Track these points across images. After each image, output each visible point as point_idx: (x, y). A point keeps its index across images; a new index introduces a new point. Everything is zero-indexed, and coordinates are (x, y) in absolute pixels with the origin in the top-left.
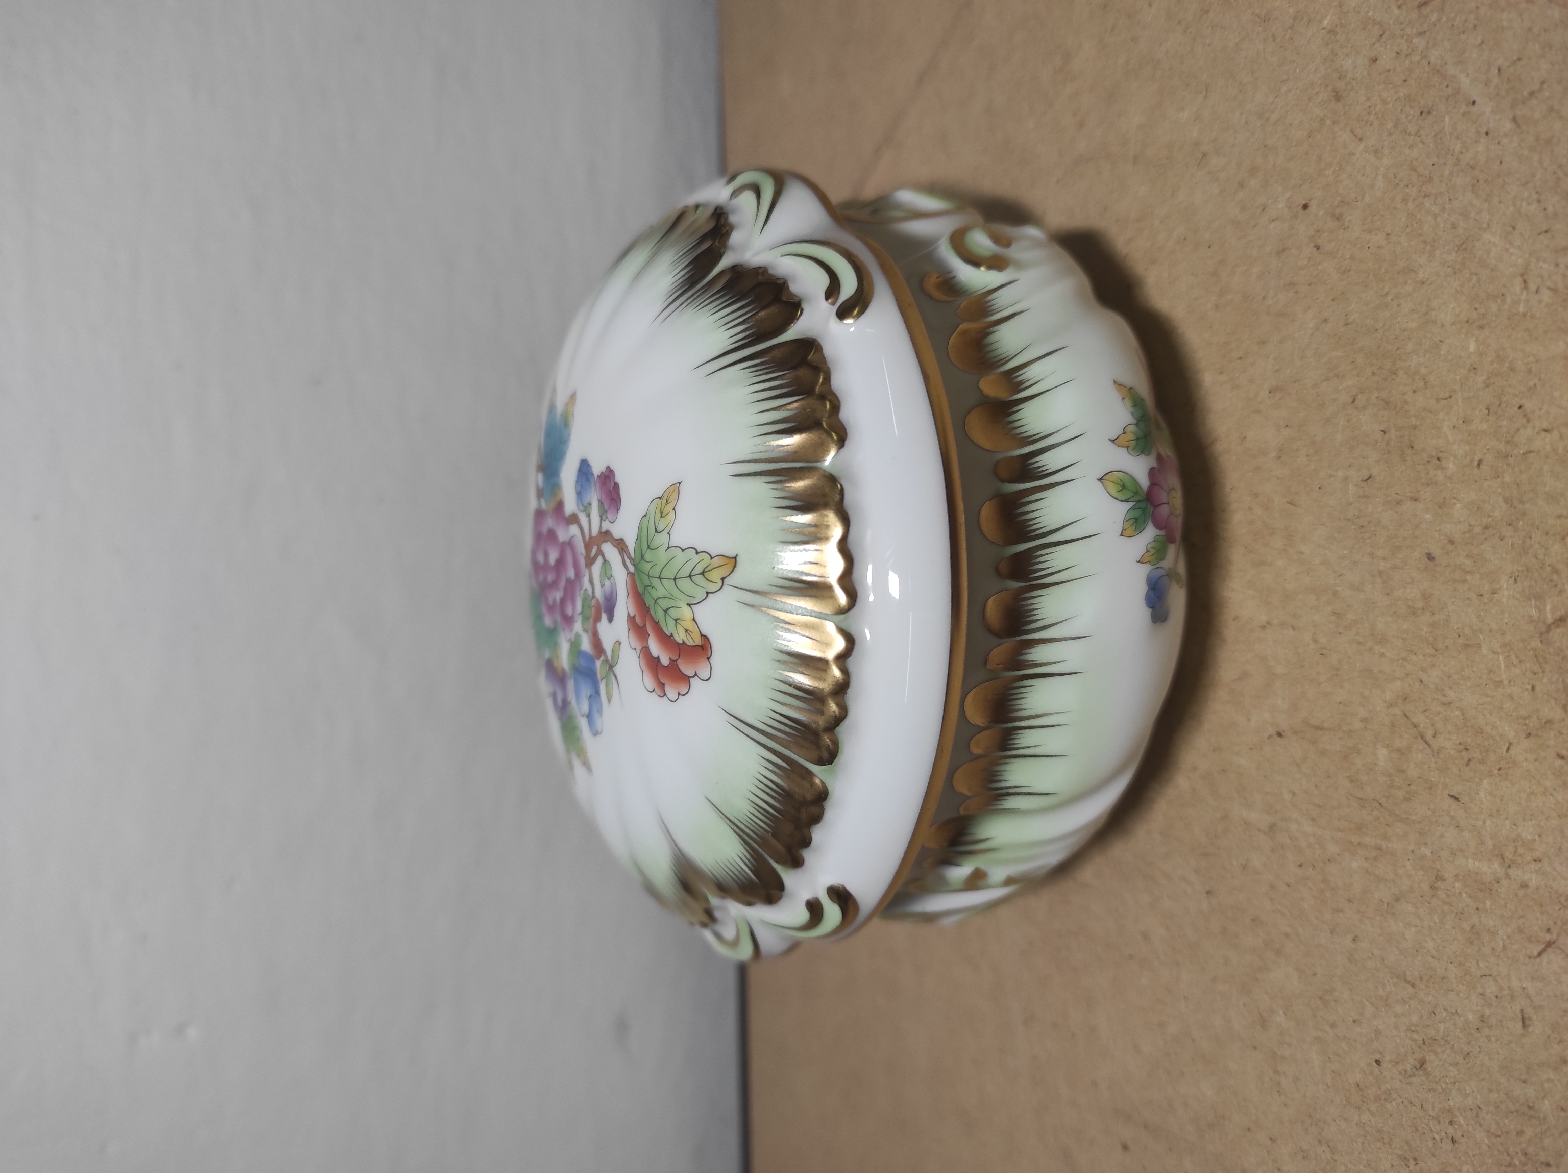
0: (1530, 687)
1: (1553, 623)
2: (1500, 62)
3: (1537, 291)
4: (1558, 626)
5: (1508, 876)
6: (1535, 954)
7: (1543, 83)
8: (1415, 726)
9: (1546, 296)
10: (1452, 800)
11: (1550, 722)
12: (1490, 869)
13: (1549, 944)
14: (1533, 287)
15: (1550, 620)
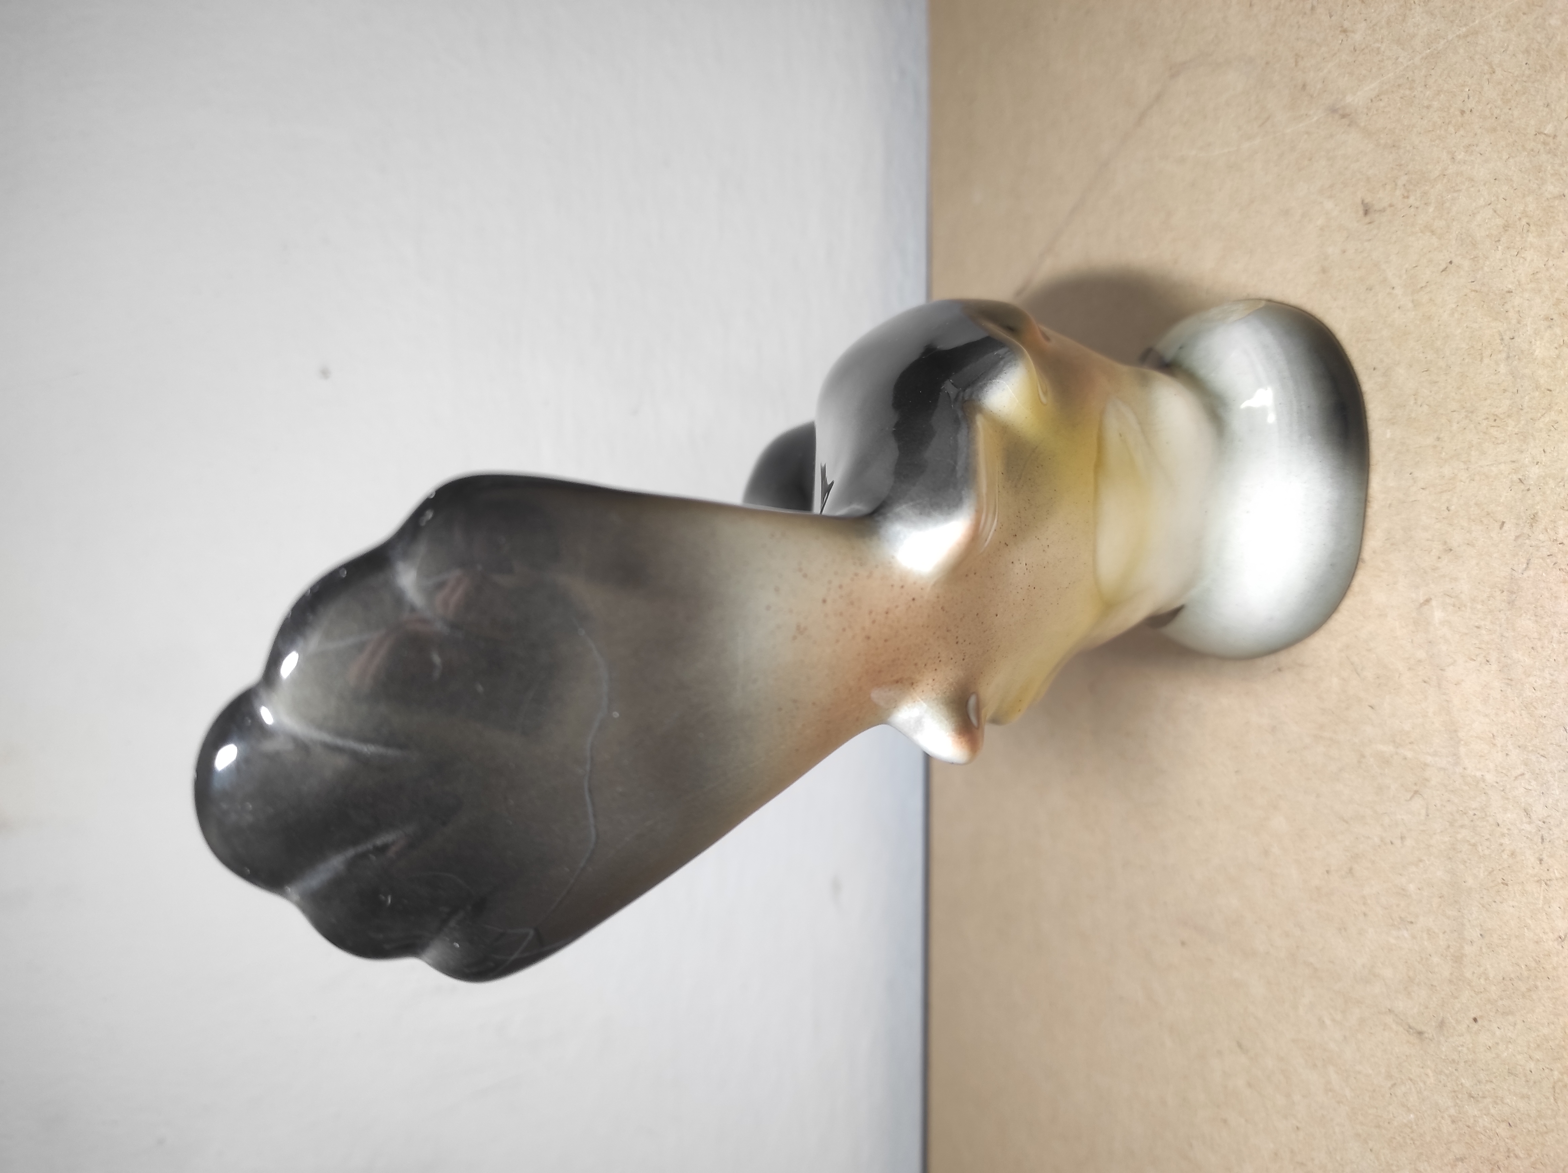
0: (1410, 640)
1: (1423, 603)
2: (1407, 266)
3: (1421, 406)
4: (1425, 604)
5: (1397, 753)
6: (1408, 798)
7: (1427, 282)
8: (1352, 664)
9: (1425, 408)
10: (1370, 708)
11: (1420, 661)
12: (1388, 749)
13: (1416, 792)
14: (1419, 403)
15: (1422, 600)
